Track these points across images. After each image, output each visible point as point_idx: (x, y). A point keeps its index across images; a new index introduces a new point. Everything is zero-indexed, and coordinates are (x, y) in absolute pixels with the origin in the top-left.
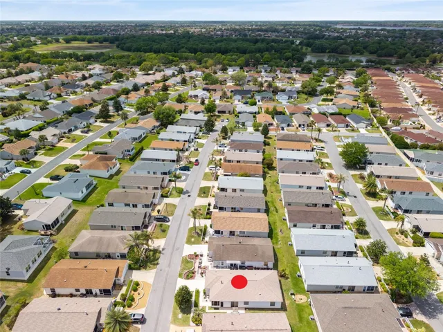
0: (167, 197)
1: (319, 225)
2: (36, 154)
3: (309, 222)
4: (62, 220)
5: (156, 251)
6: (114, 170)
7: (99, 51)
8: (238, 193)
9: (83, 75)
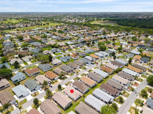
0: (81, 68)
1: (108, 92)
2: (66, 50)
3: (105, 90)
4: (58, 65)
5: (66, 78)
6: (76, 58)
7: (103, 25)
8: (95, 74)
9: (95, 32)
